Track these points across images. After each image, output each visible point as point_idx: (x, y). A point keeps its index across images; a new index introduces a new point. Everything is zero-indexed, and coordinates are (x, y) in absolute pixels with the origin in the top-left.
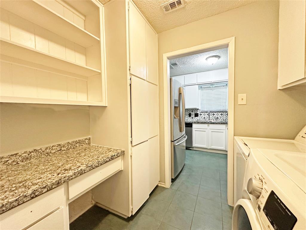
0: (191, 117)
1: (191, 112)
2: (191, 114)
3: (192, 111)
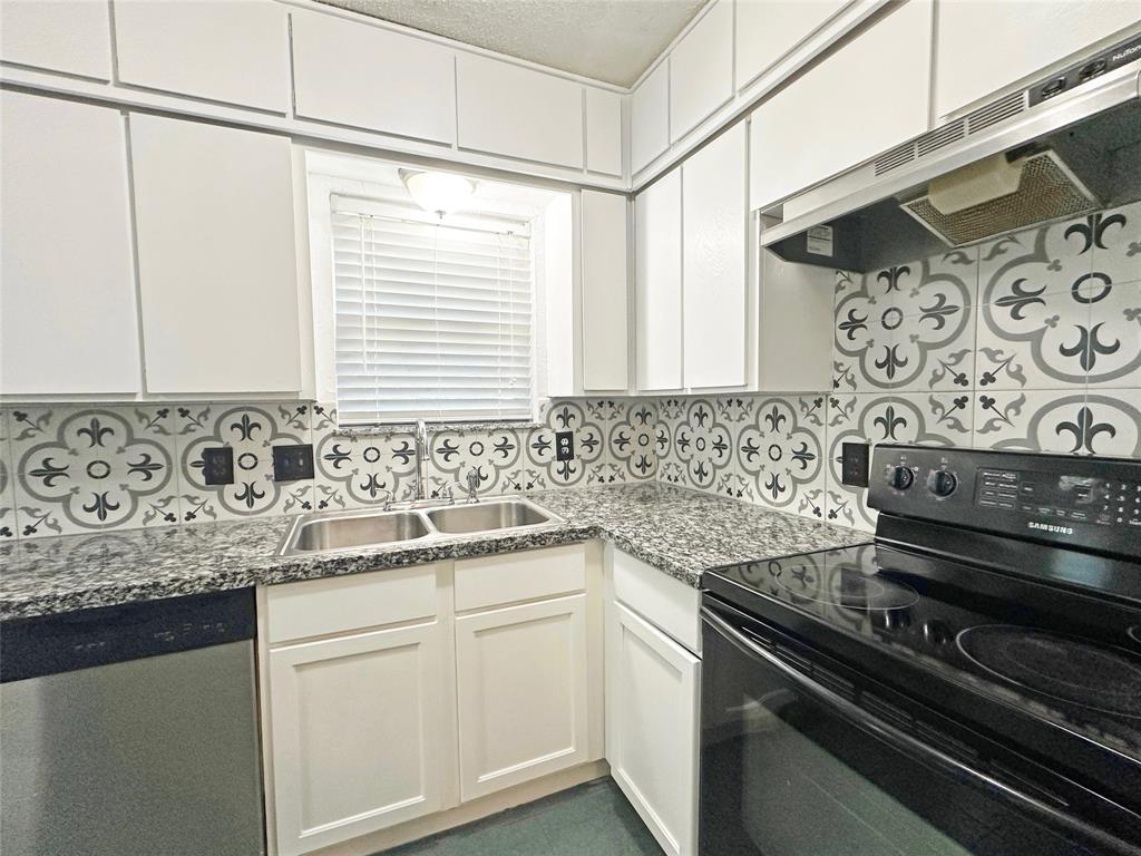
0: (237, 489)
1: (232, 438)
3: (246, 429)
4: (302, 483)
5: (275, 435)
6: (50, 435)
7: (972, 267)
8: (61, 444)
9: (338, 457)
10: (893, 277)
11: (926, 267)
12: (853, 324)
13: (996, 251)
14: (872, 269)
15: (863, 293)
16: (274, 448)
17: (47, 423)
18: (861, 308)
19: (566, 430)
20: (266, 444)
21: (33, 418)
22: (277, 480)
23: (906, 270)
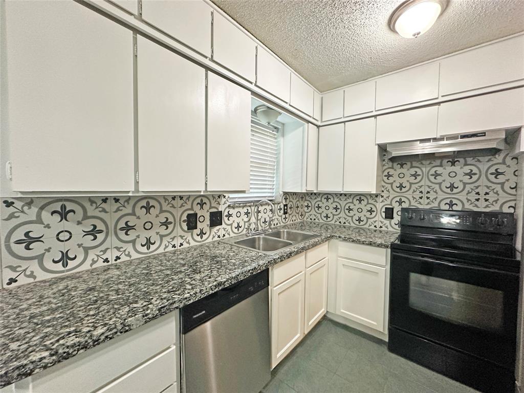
0: (197, 231)
1: (197, 209)
2: (196, 215)
3: (202, 204)
4: (218, 227)
5: (211, 207)
6: (129, 210)
7: (424, 166)
8: (133, 214)
9: (229, 216)
10: (402, 166)
11: (412, 164)
12: (389, 176)
13: (430, 163)
14: (396, 162)
15: (392, 168)
16: (210, 213)
17: (128, 203)
18: (392, 172)
19: (286, 203)
20: (208, 211)
21: (122, 201)
22: (211, 226)
23: (406, 164)
